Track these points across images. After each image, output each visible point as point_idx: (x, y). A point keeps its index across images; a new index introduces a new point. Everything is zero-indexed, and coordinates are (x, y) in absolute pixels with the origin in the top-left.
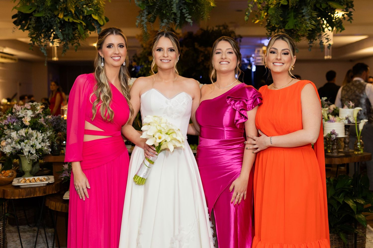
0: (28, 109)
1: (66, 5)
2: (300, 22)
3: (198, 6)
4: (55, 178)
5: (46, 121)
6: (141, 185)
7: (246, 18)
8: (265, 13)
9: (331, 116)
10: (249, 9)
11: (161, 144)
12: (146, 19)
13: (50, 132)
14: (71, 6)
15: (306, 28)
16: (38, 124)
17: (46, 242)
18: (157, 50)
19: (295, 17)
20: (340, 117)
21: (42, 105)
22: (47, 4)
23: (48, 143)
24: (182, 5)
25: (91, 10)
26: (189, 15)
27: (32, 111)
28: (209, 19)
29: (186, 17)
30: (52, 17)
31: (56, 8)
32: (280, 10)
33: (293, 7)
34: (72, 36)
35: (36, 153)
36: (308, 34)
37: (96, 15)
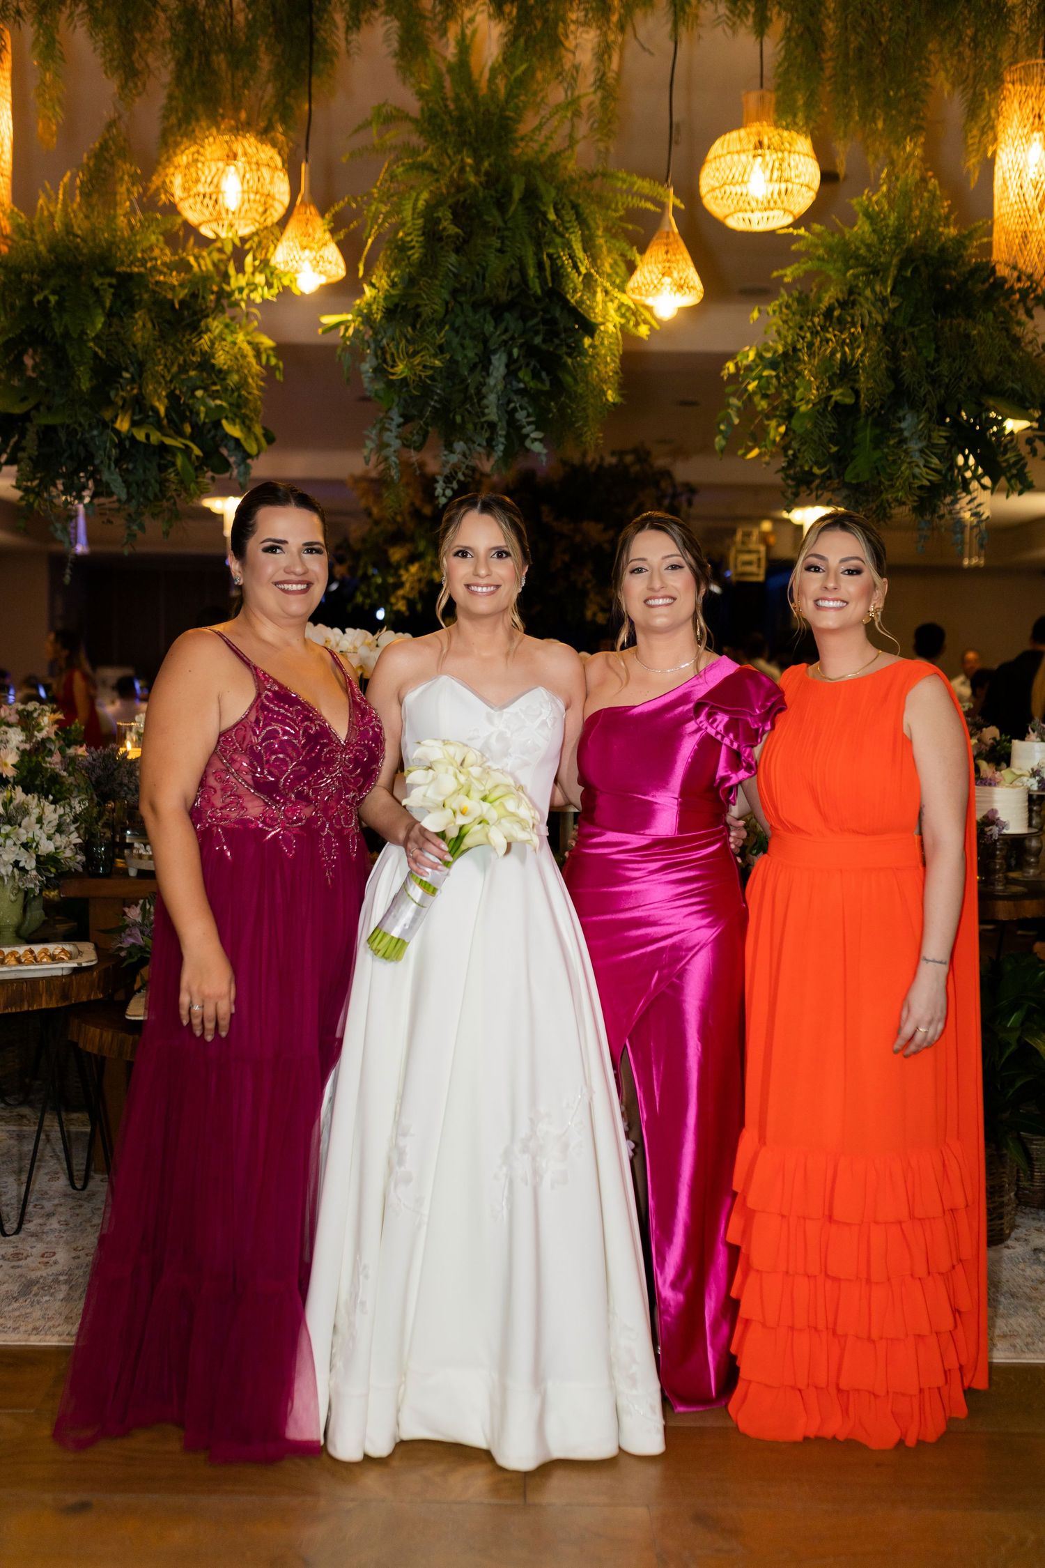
0: (9, 725)
1: (140, 388)
2: (890, 458)
3: (568, 401)
4: (97, 948)
5: (70, 762)
6: (392, 961)
7: (719, 441)
8: (779, 425)
9: (984, 765)
10: (729, 414)
11: (465, 830)
12: (397, 437)
13: (83, 800)
14: (155, 390)
15: (911, 480)
16: (41, 772)
17: (62, 1155)
18: (456, 554)
19: (878, 442)
20: (1013, 769)
21: (54, 712)
22: (79, 386)
23: (75, 835)
24: (515, 398)
25: (221, 406)
26: (536, 429)
27: (23, 730)
28: (601, 442)
29: (527, 436)
30: (91, 427)
31: (109, 397)
32: (829, 418)
33: (874, 410)
34: (157, 487)
35: (37, 869)
36: (916, 498)
37: (234, 424)
